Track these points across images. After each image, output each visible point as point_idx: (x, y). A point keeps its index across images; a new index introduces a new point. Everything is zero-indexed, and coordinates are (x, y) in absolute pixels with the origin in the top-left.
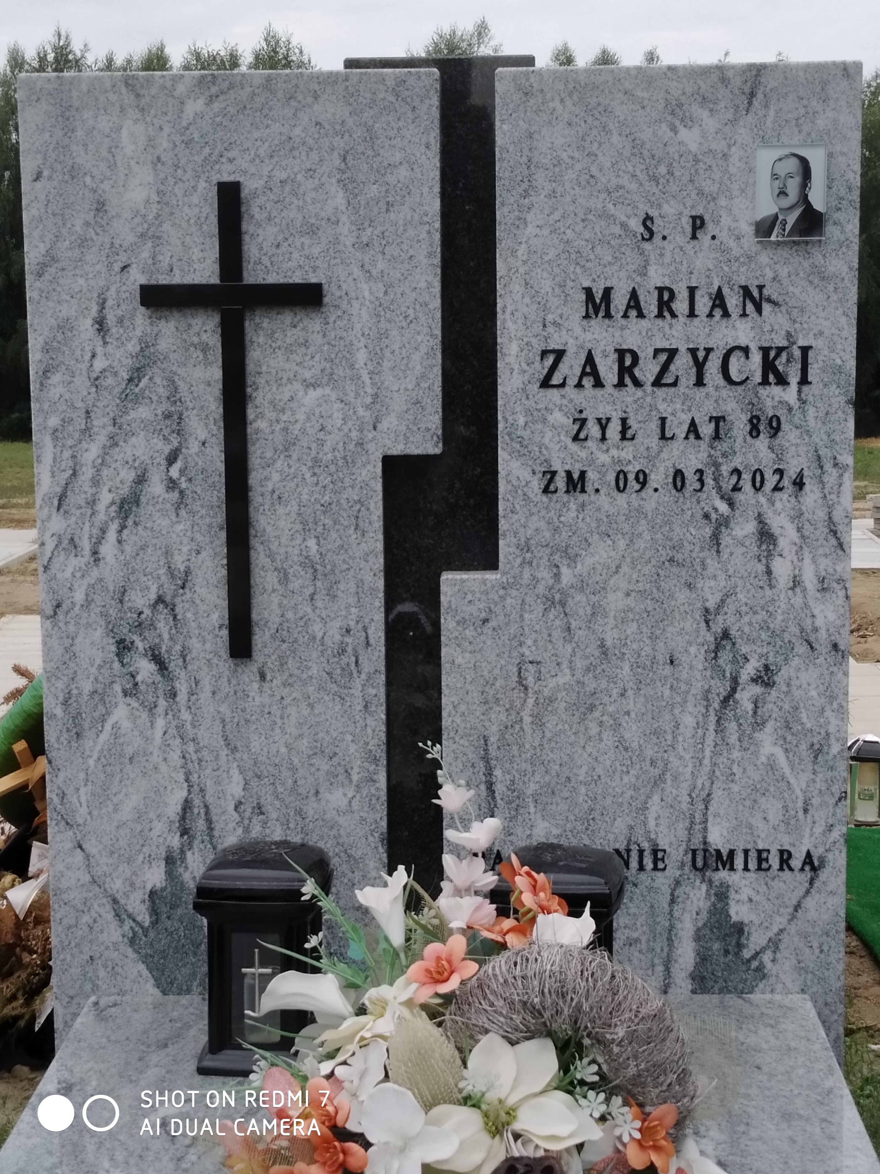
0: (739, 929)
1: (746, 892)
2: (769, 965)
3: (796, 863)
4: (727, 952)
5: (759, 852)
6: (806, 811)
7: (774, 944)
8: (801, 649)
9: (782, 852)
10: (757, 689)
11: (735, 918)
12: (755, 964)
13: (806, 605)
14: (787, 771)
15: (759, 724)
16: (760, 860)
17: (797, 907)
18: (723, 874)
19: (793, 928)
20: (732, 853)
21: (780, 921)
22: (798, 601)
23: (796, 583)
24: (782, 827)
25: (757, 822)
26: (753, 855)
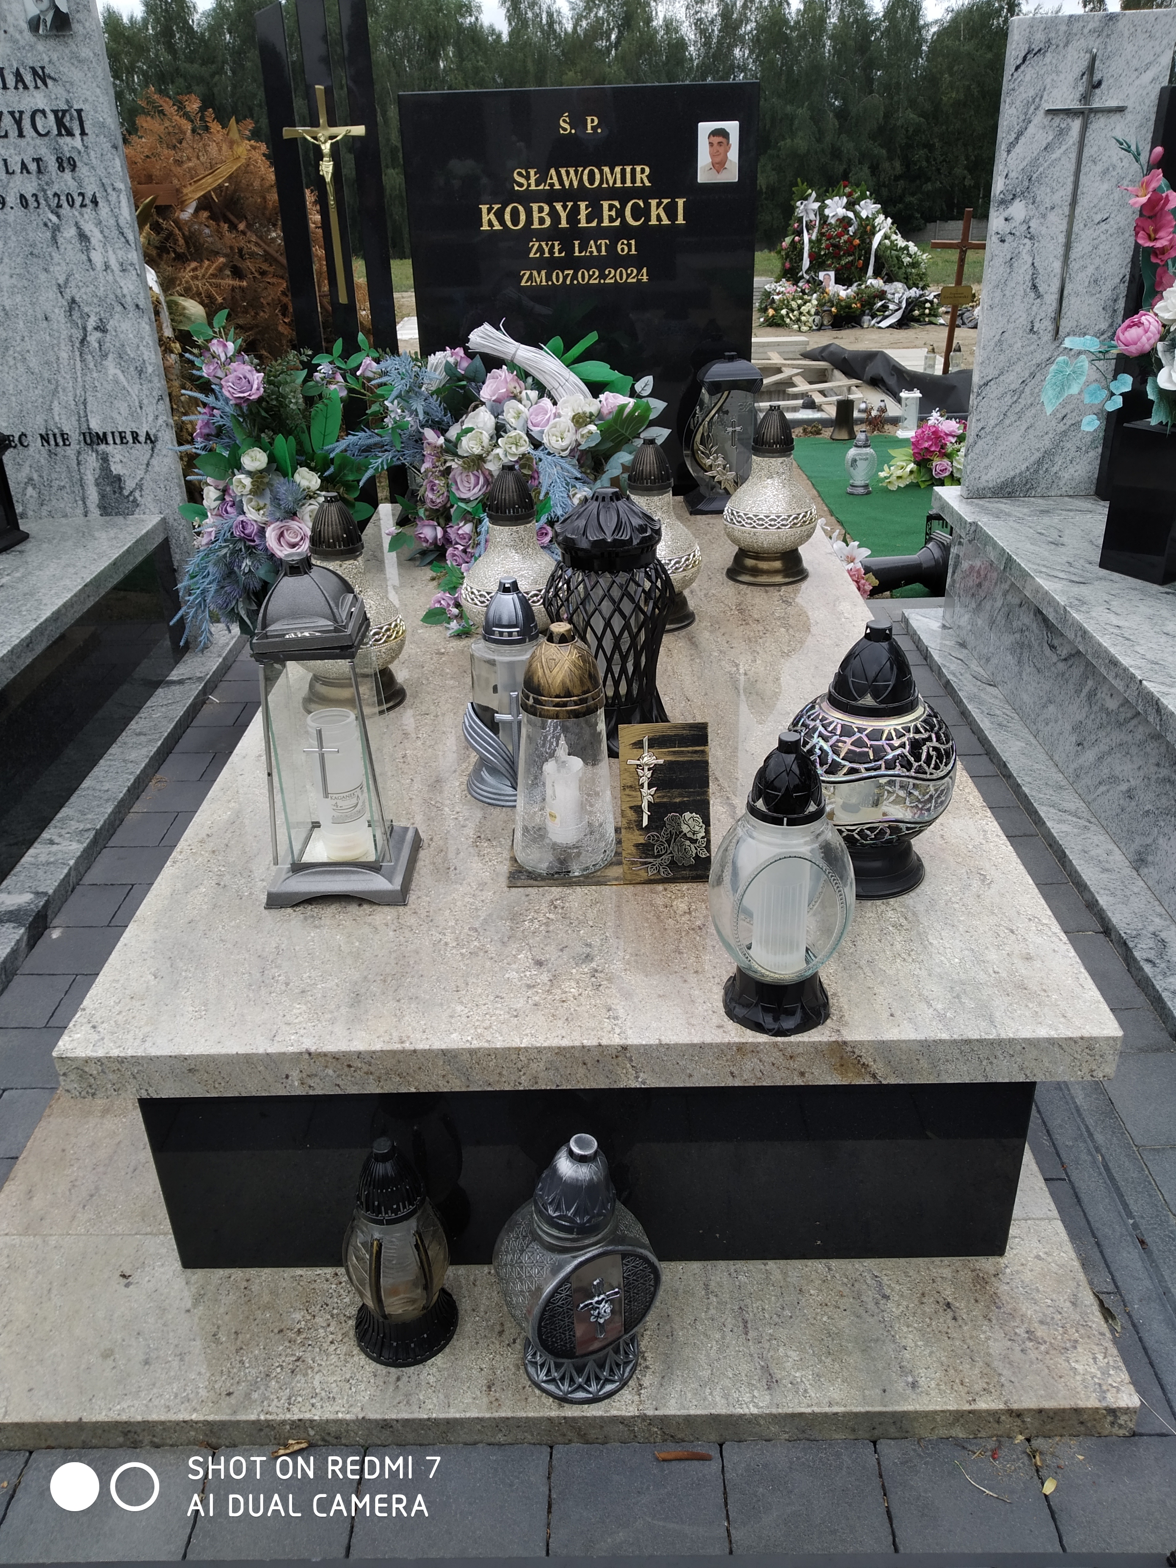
0: (119, 478)
1: (118, 457)
2: (139, 499)
3: (142, 439)
4: (115, 492)
5: (120, 433)
6: (141, 408)
7: (140, 486)
8: (119, 308)
9: (132, 432)
10: (98, 334)
11: (115, 472)
12: (131, 498)
13: (116, 281)
14: (126, 384)
15: (105, 356)
16: (122, 438)
17: (148, 465)
18: (103, 447)
19: (148, 477)
20: (105, 434)
21: (140, 473)
22: (110, 278)
23: (107, 267)
24: (130, 418)
25: (115, 415)
26: (117, 435)
